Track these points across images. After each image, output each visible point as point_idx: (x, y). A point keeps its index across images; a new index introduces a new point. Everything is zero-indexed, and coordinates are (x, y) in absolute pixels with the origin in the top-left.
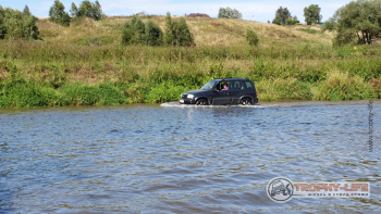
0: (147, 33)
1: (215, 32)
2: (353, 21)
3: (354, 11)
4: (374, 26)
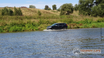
0: (9, 12)
1: (29, 12)
2: (65, 9)
3: (65, 6)
4: (70, 10)
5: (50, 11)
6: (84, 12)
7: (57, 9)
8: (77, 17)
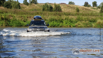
0: (49, 8)
1: (67, 8)
5: (89, 8)
7: (97, 6)
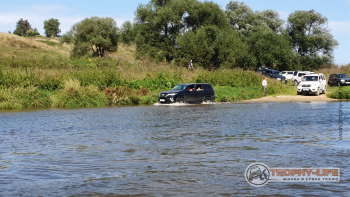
2: (88, 36)
3: (89, 27)
4: (107, 41)
6: (154, 48)
7: (60, 34)
8: (129, 65)
